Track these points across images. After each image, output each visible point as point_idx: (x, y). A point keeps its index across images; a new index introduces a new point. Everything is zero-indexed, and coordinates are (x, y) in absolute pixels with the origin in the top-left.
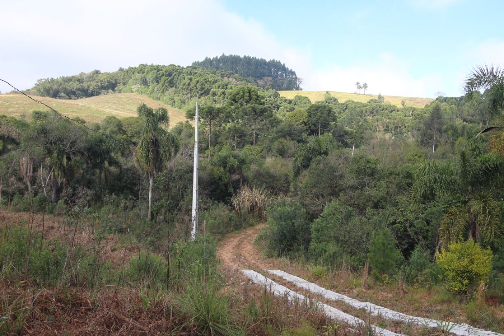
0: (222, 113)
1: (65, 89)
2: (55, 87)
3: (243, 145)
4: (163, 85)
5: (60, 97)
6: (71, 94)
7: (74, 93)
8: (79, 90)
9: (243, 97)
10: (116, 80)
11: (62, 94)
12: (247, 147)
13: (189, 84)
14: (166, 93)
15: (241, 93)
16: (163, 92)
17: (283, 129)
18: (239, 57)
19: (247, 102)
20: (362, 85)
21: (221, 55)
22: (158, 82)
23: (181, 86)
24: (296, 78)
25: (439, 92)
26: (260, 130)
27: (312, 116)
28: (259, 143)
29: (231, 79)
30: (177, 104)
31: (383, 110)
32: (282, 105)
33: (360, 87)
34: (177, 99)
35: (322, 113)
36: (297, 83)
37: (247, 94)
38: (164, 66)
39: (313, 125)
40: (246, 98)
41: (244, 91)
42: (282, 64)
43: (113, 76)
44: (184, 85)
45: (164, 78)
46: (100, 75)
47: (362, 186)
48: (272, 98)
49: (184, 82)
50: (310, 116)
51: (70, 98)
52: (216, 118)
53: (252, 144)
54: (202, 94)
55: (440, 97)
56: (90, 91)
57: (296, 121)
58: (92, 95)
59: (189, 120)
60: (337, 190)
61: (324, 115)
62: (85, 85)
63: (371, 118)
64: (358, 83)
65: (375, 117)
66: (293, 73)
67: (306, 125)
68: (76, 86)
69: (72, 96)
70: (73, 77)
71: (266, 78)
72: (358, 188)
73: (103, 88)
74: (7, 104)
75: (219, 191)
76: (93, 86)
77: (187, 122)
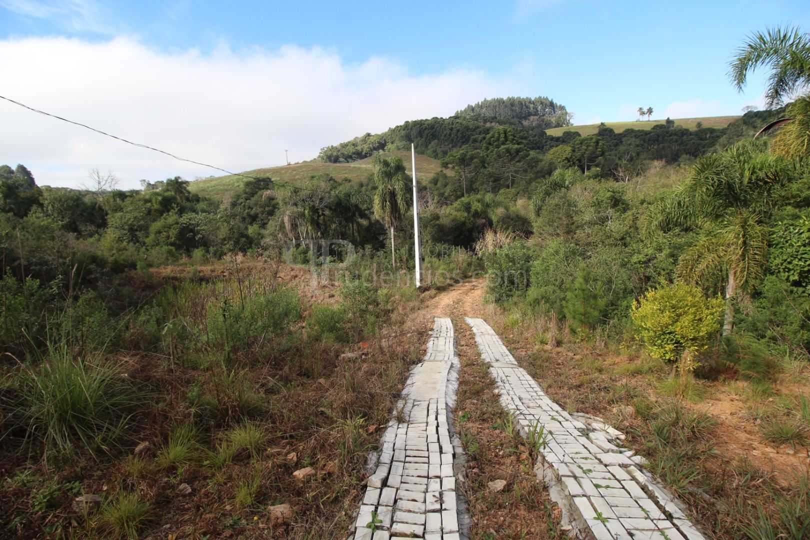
0: (475, 158)
1: (343, 154)
2: (335, 154)
3: (499, 190)
4: (426, 138)
5: (340, 162)
6: (349, 158)
7: (350, 157)
8: (354, 153)
9: (498, 139)
10: (385, 140)
11: (341, 159)
12: (502, 191)
13: (450, 135)
14: (430, 146)
15: (496, 135)
16: (427, 146)
17: (543, 169)
18: (502, 99)
19: (503, 144)
20: (645, 110)
21: (483, 100)
22: (421, 137)
23: (442, 138)
24: (566, 113)
25: (748, 107)
26: (516, 172)
27: (576, 150)
28: (515, 186)
29: (493, 124)
30: (439, 155)
31: (670, 136)
32: (548, 143)
33: (643, 113)
34: (439, 150)
35: (587, 146)
36: (568, 118)
37: (502, 136)
38: (427, 120)
39: (578, 160)
40: (502, 139)
41: (499, 133)
42: (550, 99)
43: (382, 137)
44: (445, 136)
45: (426, 132)
46: (371, 138)
47: (603, 221)
48: (537, 138)
49: (445, 132)
50: (574, 151)
51: (348, 162)
52: (470, 165)
53: (508, 187)
54: (463, 143)
55: (749, 112)
56: (363, 153)
57: (558, 158)
58: (366, 157)
59: (444, 169)
60: (573, 227)
61: (590, 148)
62: (359, 148)
63: (655, 147)
64: (641, 109)
65: (661, 145)
66: (562, 108)
67: (569, 161)
68: (351, 149)
69: (349, 160)
70: (349, 142)
71: (532, 118)
72: (597, 224)
73: (375, 149)
74: (295, 172)
75: (462, 237)
76: (366, 148)
77: (442, 171)
